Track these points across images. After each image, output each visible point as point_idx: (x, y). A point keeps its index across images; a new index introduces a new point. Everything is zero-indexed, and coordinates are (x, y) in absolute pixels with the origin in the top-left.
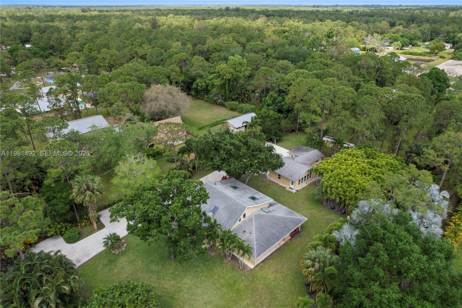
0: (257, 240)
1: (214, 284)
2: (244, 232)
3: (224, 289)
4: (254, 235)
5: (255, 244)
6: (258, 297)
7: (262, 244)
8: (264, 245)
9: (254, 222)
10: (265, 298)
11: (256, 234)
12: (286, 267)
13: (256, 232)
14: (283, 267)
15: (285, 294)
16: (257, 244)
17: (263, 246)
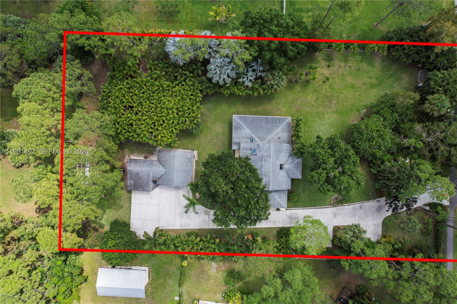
0: (279, 127)
1: (311, 131)
2: (279, 138)
3: (310, 124)
4: (277, 130)
5: (282, 126)
6: (301, 106)
7: (278, 122)
8: (278, 121)
9: (269, 138)
10: (298, 103)
11: (276, 130)
12: (272, 107)
13: (274, 131)
14: (273, 108)
15: (287, 96)
16: (281, 124)
17: (280, 121)
